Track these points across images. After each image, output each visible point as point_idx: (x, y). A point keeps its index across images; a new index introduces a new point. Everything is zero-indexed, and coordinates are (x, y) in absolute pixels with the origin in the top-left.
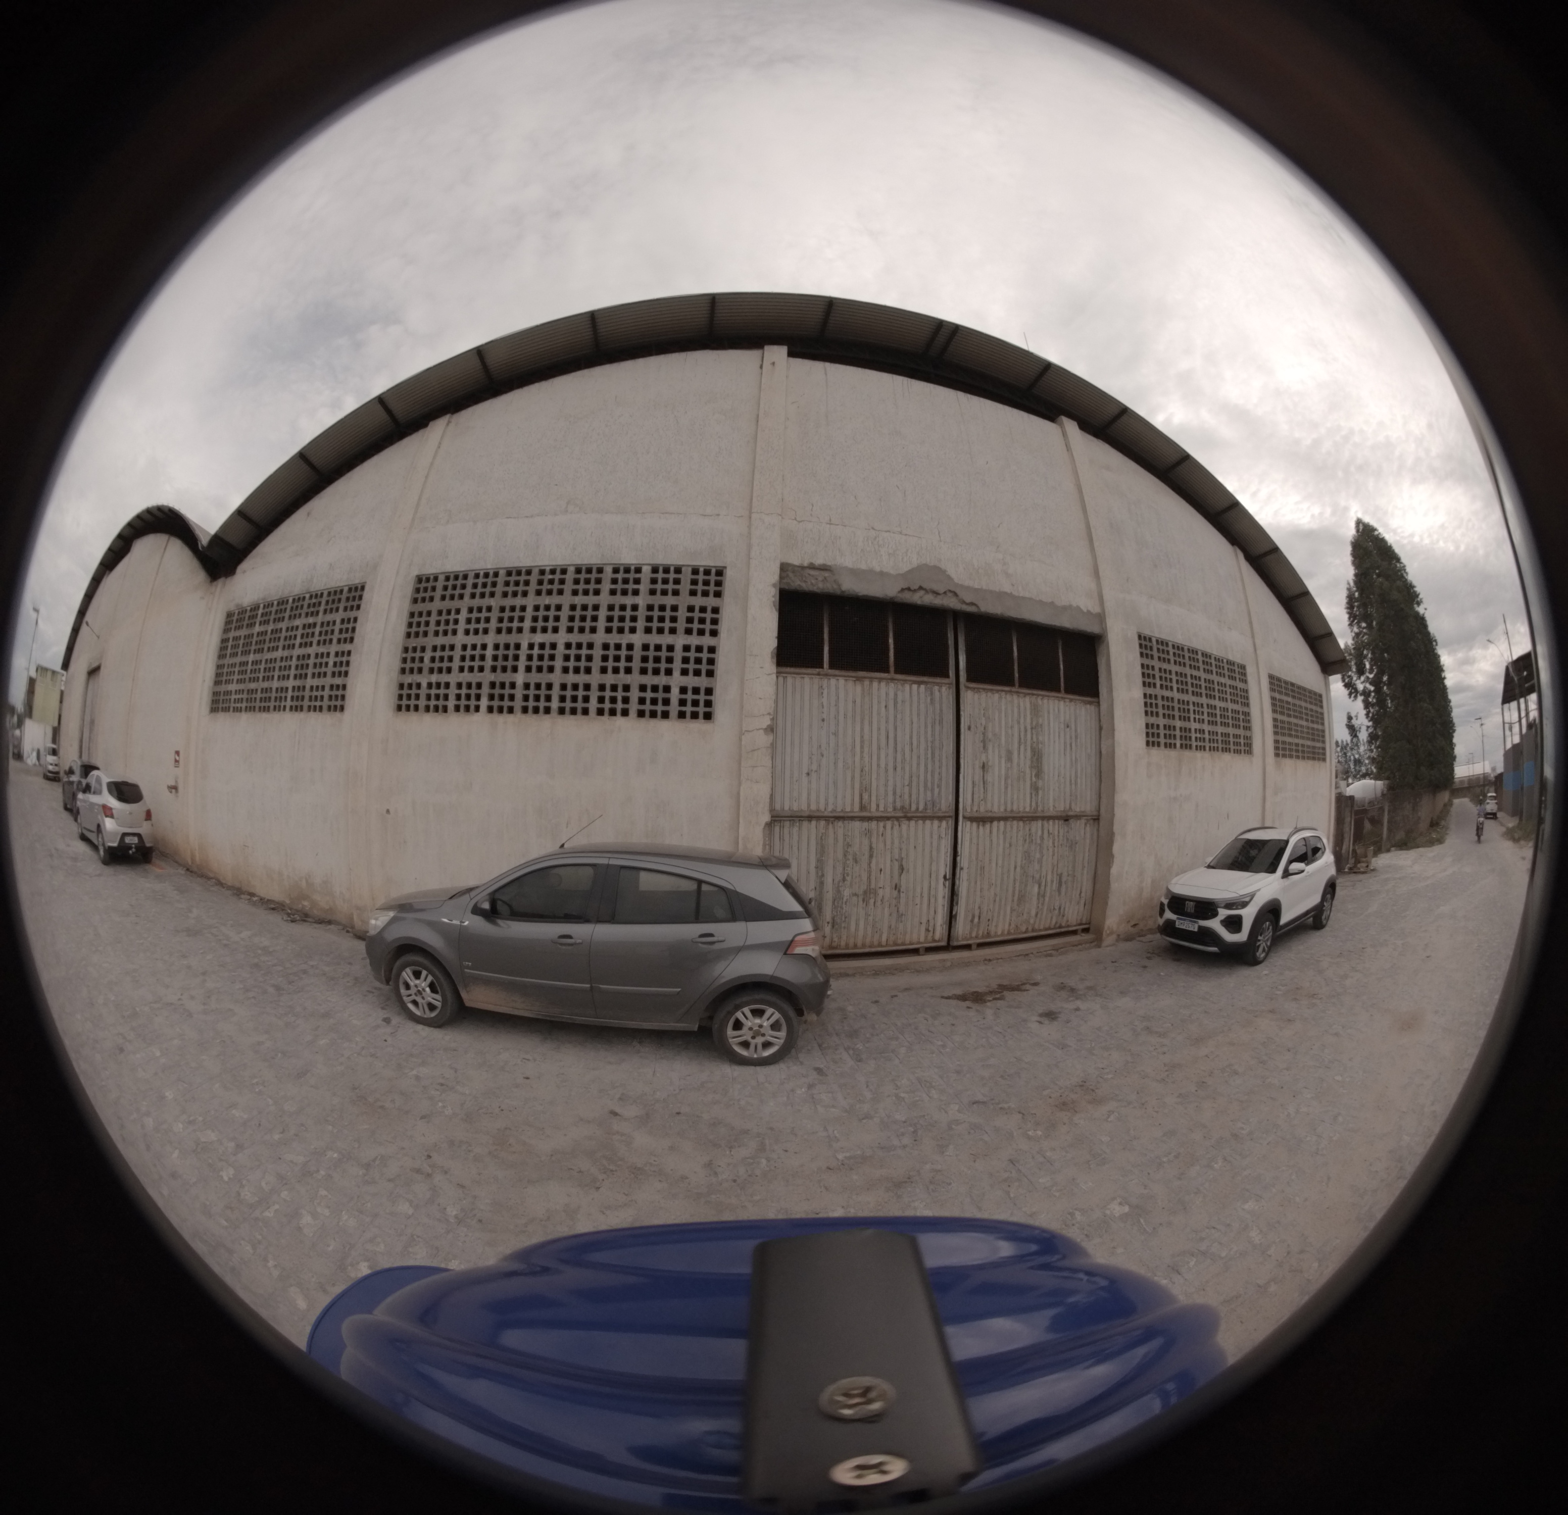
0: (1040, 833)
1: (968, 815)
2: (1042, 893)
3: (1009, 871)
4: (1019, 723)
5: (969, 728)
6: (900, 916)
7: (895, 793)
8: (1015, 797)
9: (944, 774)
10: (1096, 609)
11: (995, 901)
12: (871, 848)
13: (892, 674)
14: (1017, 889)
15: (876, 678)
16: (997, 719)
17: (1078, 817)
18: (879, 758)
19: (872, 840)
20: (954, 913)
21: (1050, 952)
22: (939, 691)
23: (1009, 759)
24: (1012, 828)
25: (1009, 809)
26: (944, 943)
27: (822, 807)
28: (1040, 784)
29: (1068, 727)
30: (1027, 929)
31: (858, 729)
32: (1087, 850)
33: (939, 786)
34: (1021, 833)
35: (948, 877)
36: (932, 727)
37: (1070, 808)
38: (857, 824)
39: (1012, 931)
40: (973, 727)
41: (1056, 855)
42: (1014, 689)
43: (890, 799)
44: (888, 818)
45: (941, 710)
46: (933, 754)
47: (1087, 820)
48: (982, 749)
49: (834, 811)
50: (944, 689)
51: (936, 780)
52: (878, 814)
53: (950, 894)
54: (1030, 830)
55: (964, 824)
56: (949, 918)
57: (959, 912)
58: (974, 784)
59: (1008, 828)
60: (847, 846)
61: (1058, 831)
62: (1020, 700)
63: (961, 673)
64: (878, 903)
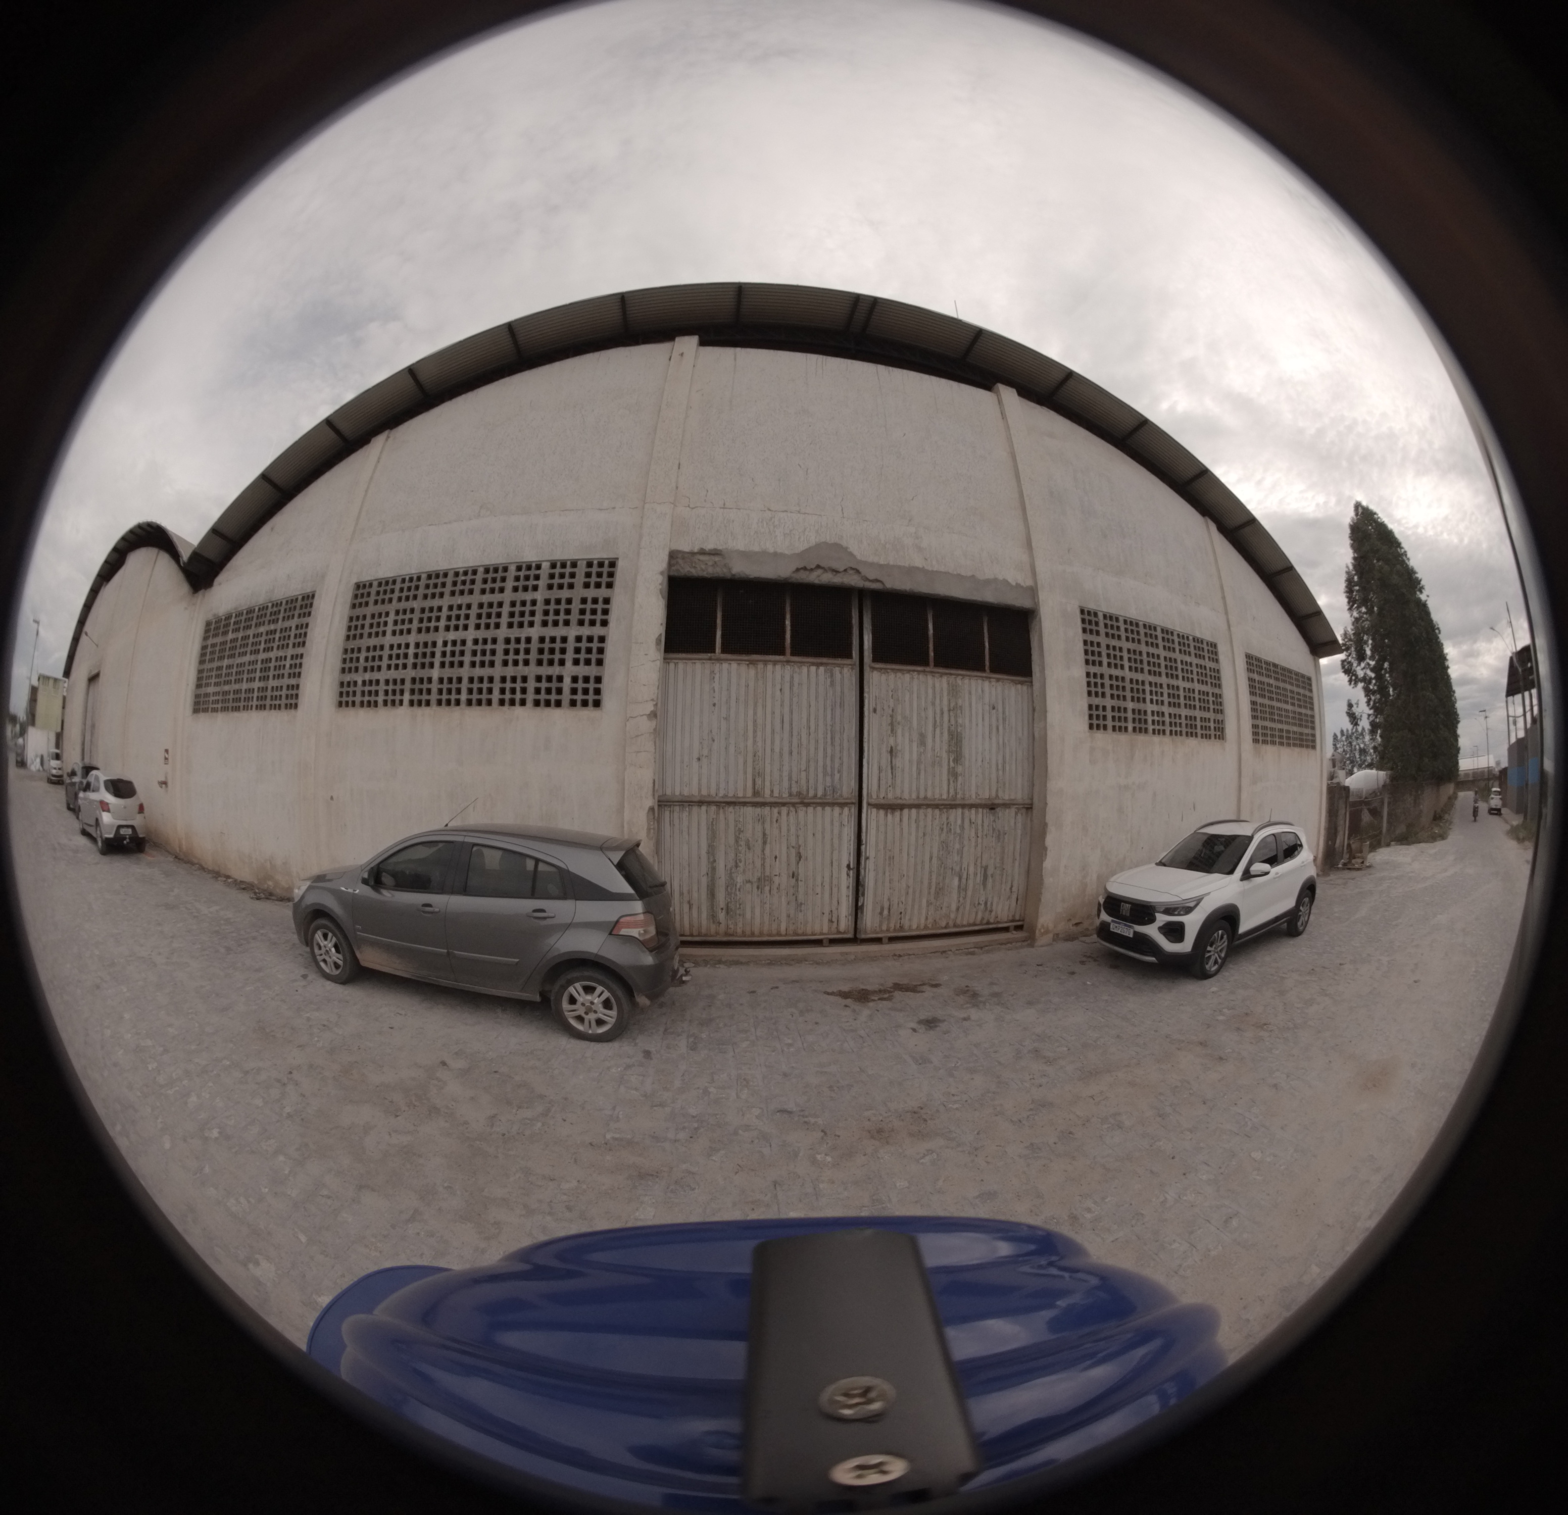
0: (959, 822)
1: (872, 801)
2: (963, 886)
3: (923, 862)
4: (933, 704)
5: (875, 711)
6: (799, 905)
7: (790, 779)
8: (930, 783)
9: (845, 759)
10: (1029, 583)
11: (907, 893)
12: (764, 834)
13: (788, 657)
14: (934, 881)
15: (770, 661)
16: (907, 700)
17: (1006, 805)
18: (773, 743)
19: (766, 826)
20: (860, 904)
21: (972, 950)
22: (841, 673)
23: (922, 742)
24: (926, 816)
25: (922, 795)
26: (850, 935)
27: (713, 792)
28: (959, 769)
29: (994, 708)
30: (948, 924)
31: (751, 712)
32: (1019, 841)
33: (839, 772)
34: (937, 822)
35: (852, 866)
36: (832, 710)
37: (997, 796)
38: (749, 810)
39: (930, 926)
40: (878, 709)
41: (980, 846)
42: (928, 669)
43: (786, 784)
44: (784, 804)
45: (842, 692)
46: (832, 738)
47: (1018, 808)
48: (889, 732)
49: (726, 796)
50: (846, 670)
51: (837, 765)
52: (773, 800)
53: (855, 884)
54: (947, 819)
55: (869, 811)
56: (854, 909)
57: (865, 904)
58: (880, 770)
59: (922, 816)
60: (739, 831)
61: (982, 820)
62: (936, 680)
63: (866, 653)
64: (774, 891)
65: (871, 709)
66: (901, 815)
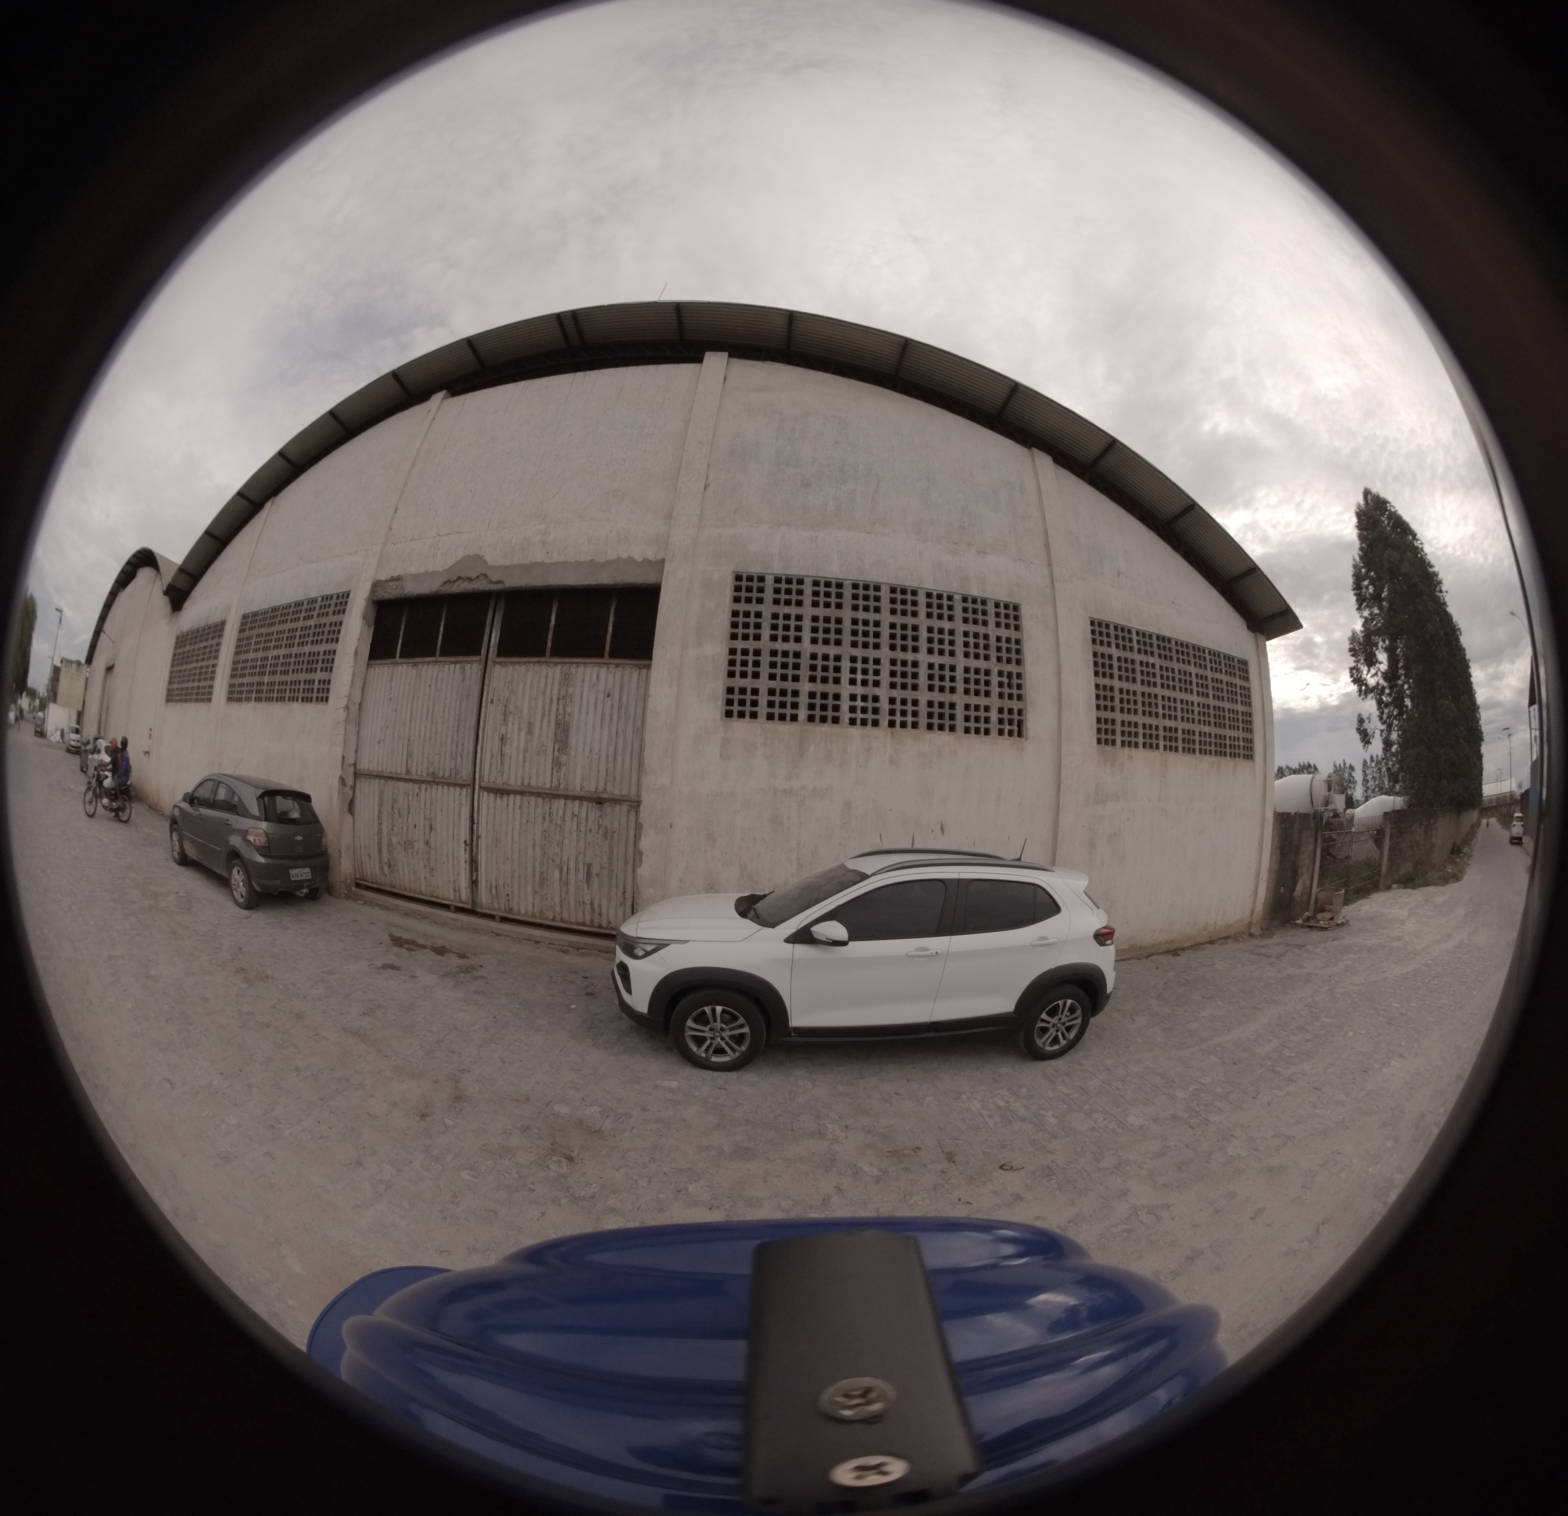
0: (561, 813)
1: (483, 785)
2: (564, 879)
3: (527, 848)
4: (544, 693)
5: (492, 702)
6: (432, 870)
7: (428, 761)
8: (534, 771)
9: (466, 744)
10: (658, 556)
11: (513, 877)
12: (409, 806)
13: (438, 658)
14: (538, 869)
15: (426, 662)
16: (520, 690)
17: (616, 801)
18: (420, 730)
19: (410, 800)
20: (477, 881)
22: (470, 669)
23: (530, 732)
24: (529, 803)
25: (526, 783)
26: (470, 907)
27: (384, 769)
28: (564, 759)
29: (609, 696)
30: (555, 917)
31: (410, 706)
32: (631, 842)
33: (461, 756)
34: (539, 810)
35: (468, 842)
36: (461, 702)
37: (605, 789)
38: (402, 784)
39: (537, 914)
40: (495, 699)
41: (582, 841)
42: (542, 659)
43: (425, 764)
44: (423, 782)
45: (469, 685)
46: (458, 727)
47: (626, 805)
48: (502, 721)
49: (391, 772)
50: (474, 667)
51: (459, 751)
52: (416, 778)
53: (470, 859)
54: (550, 808)
55: (481, 793)
56: (471, 883)
57: (479, 879)
58: (492, 756)
59: (525, 804)
60: (394, 801)
61: (587, 814)
62: (549, 669)
63: (491, 650)
64: (415, 854)
65: (489, 700)
66: (508, 800)
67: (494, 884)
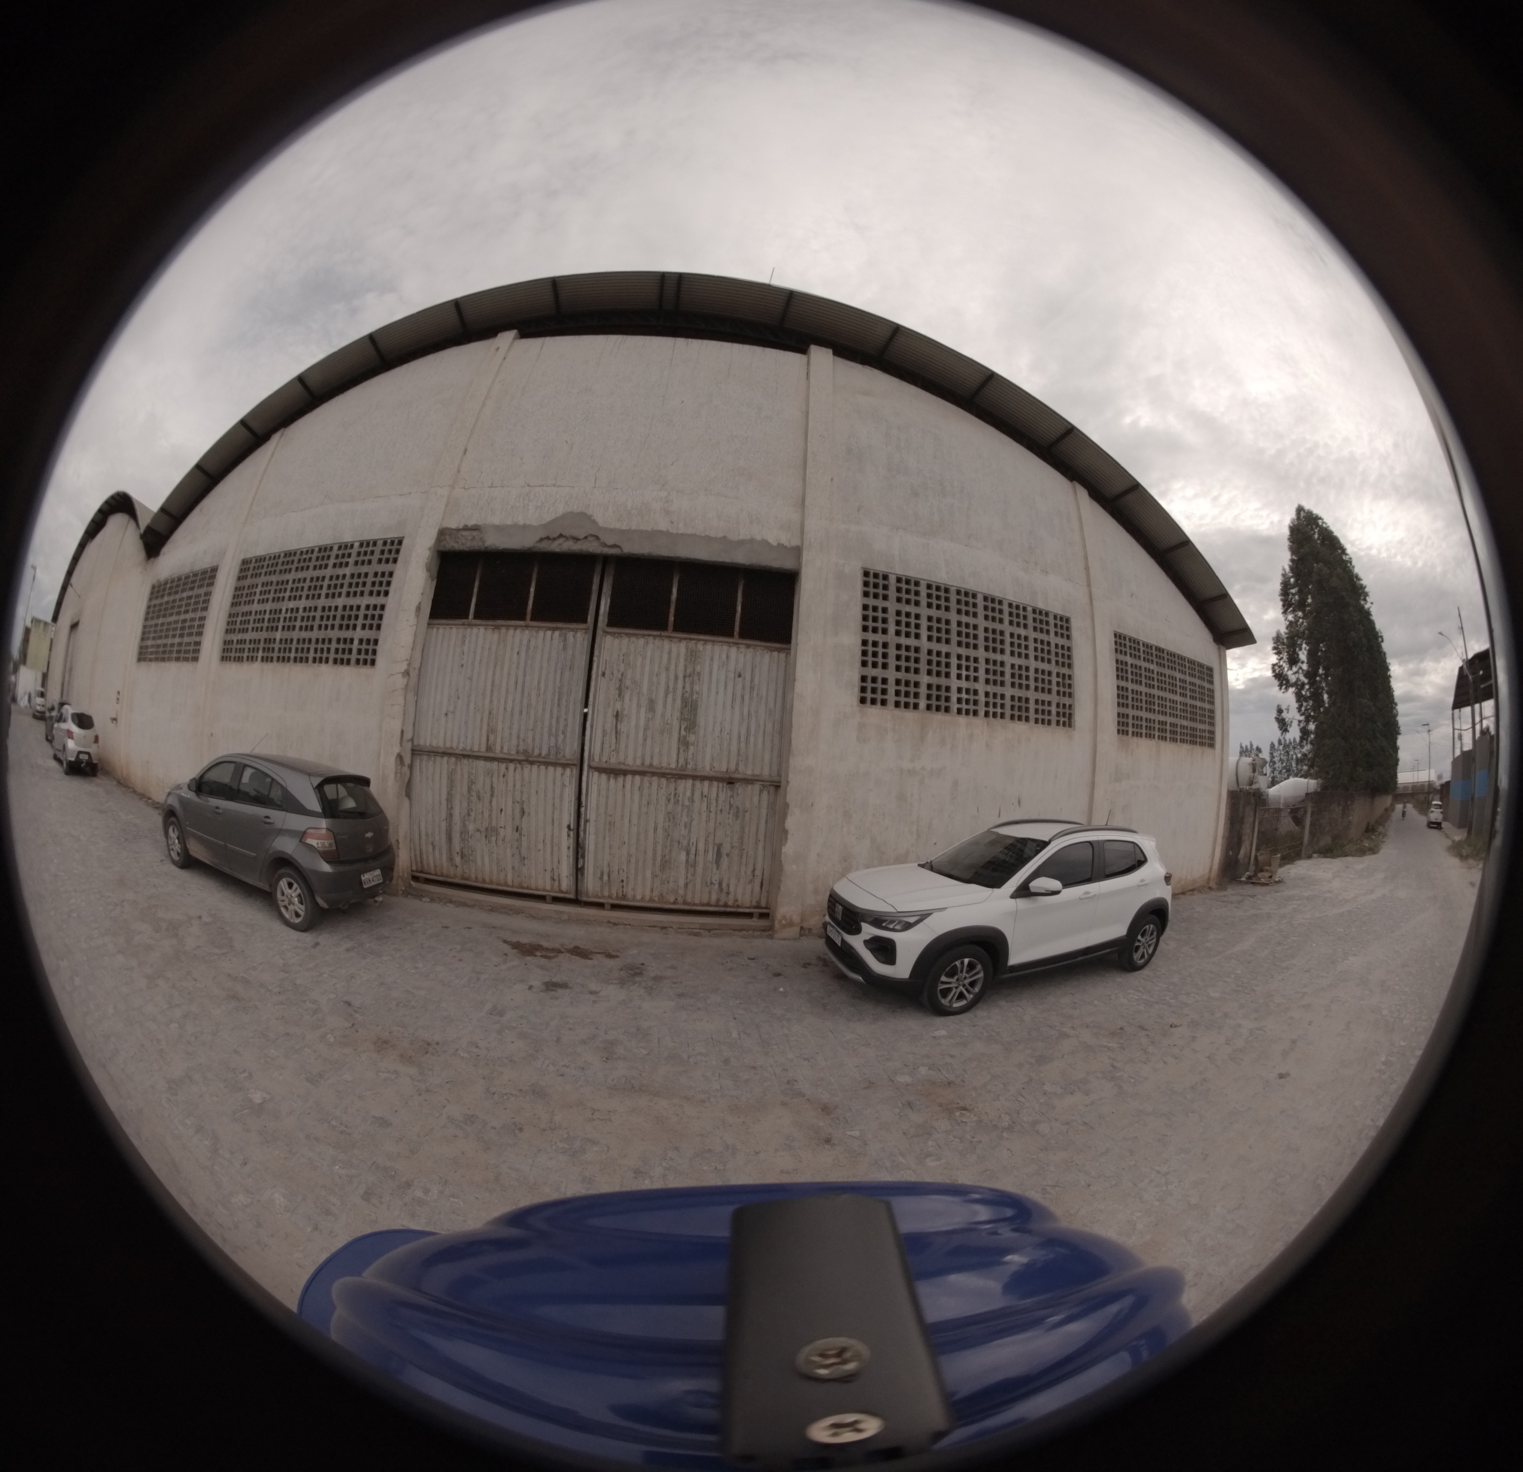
0: (688, 793)
1: (594, 764)
2: (691, 861)
3: (647, 831)
4: (667, 669)
5: (603, 674)
6: (523, 859)
7: (518, 737)
8: (657, 750)
9: (570, 721)
10: (794, 542)
11: (629, 862)
12: (492, 788)
13: (528, 622)
14: (659, 852)
15: (512, 626)
16: (638, 664)
17: (746, 781)
18: (506, 702)
19: (494, 780)
20: (580, 866)
22: (574, 637)
23: (652, 708)
24: (651, 784)
25: (647, 762)
26: (570, 896)
27: (455, 745)
28: (692, 738)
29: (740, 676)
30: (676, 899)
31: (490, 673)
32: (763, 821)
33: (563, 733)
34: (663, 791)
35: (572, 827)
36: (562, 673)
37: (737, 769)
38: (481, 763)
39: (656, 899)
40: (607, 673)
41: (713, 821)
42: (664, 634)
43: (514, 742)
44: (511, 761)
45: (573, 655)
46: (559, 700)
47: (763, 785)
48: (617, 696)
49: (464, 749)
50: (579, 635)
51: (562, 727)
52: (502, 756)
53: (575, 845)
54: (676, 789)
55: (591, 774)
56: (575, 871)
57: (586, 866)
58: (604, 734)
59: (646, 784)
60: (472, 783)
61: (717, 794)
62: (673, 645)
63: (601, 618)
64: (500, 842)
65: (600, 673)
66: (624, 781)
67: (606, 870)
